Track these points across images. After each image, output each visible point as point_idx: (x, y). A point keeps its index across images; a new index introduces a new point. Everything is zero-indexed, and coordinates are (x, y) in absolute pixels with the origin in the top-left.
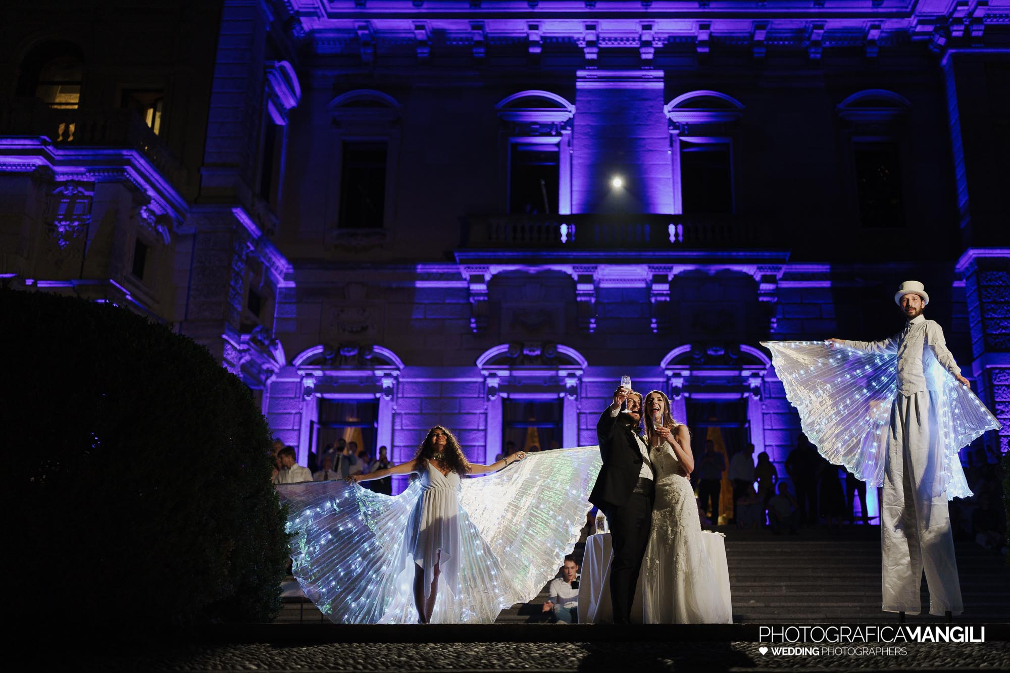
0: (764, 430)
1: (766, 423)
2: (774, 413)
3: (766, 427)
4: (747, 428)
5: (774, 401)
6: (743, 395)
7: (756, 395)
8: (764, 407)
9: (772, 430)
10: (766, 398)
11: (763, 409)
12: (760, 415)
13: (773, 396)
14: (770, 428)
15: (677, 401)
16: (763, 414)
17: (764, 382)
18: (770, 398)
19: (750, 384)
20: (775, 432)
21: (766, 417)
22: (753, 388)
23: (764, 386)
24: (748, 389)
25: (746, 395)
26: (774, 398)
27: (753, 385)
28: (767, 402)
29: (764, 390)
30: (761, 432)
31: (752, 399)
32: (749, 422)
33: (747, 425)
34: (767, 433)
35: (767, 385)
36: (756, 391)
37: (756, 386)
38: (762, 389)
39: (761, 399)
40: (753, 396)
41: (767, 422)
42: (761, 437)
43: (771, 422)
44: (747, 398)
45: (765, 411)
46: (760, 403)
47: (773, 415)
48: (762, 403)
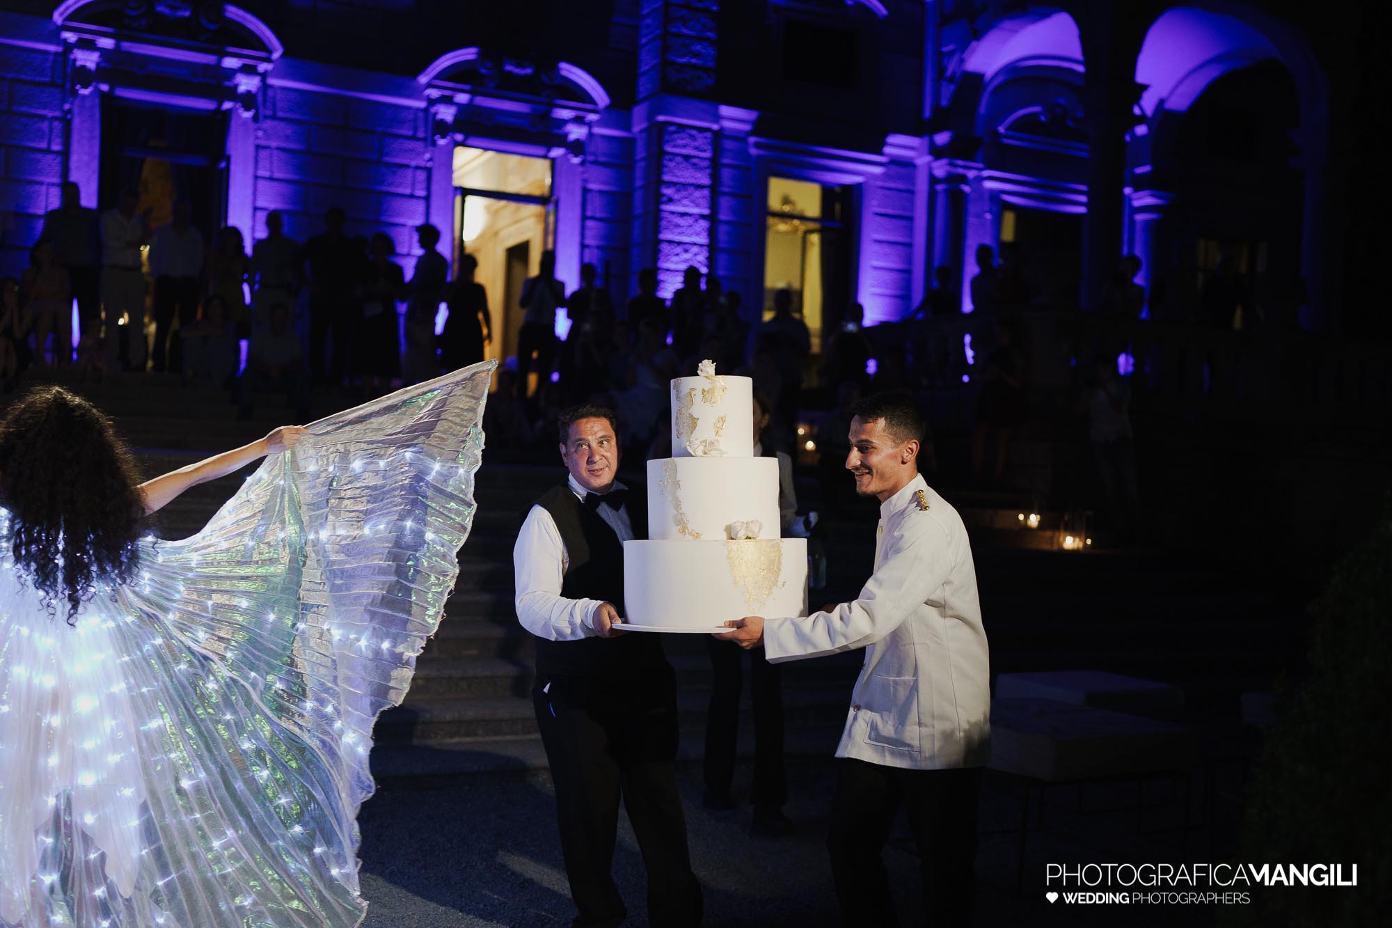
0: (256, 178)
1: (260, 166)
2: (278, 148)
3: (261, 173)
4: (222, 169)
5: (281, 126)
6: (220, 104)
7: (247, 109)
8: (260, 133)
9: (271, 179)
10: (266, 117)
11: (257, 138)
12: (251, 149)
13: (280, 114)
14: (267, 174)
15: (84, 97)
16: (258, 147)
17: (265, 86)
18: (274, 117)
19: (236, 86)
20: (275, 184)
21: (263, 154)
22: (242, 94)
23: (265, 94)
24: (232, 94)
25: (227, 105)
26: (282, 119)
27: (242, 89)
28: (267, 124)
29: (265, 101)
30: (250, 181)
31: (239, 116)
32: (228, 159)
33: (223, 165)
34: (262, 185)
35: (270, 93)
36: (248, 100)
37: (249, 92)
38: (260, 98)
39: (255, 119)
40: (241, 111)
41: (264, 163)
42: (249, 191)
43: (271, 163)
44: (229, 111)
45: (263, 143)
46: (252, 125)
47: (275, 152)
48: (257, 126)
